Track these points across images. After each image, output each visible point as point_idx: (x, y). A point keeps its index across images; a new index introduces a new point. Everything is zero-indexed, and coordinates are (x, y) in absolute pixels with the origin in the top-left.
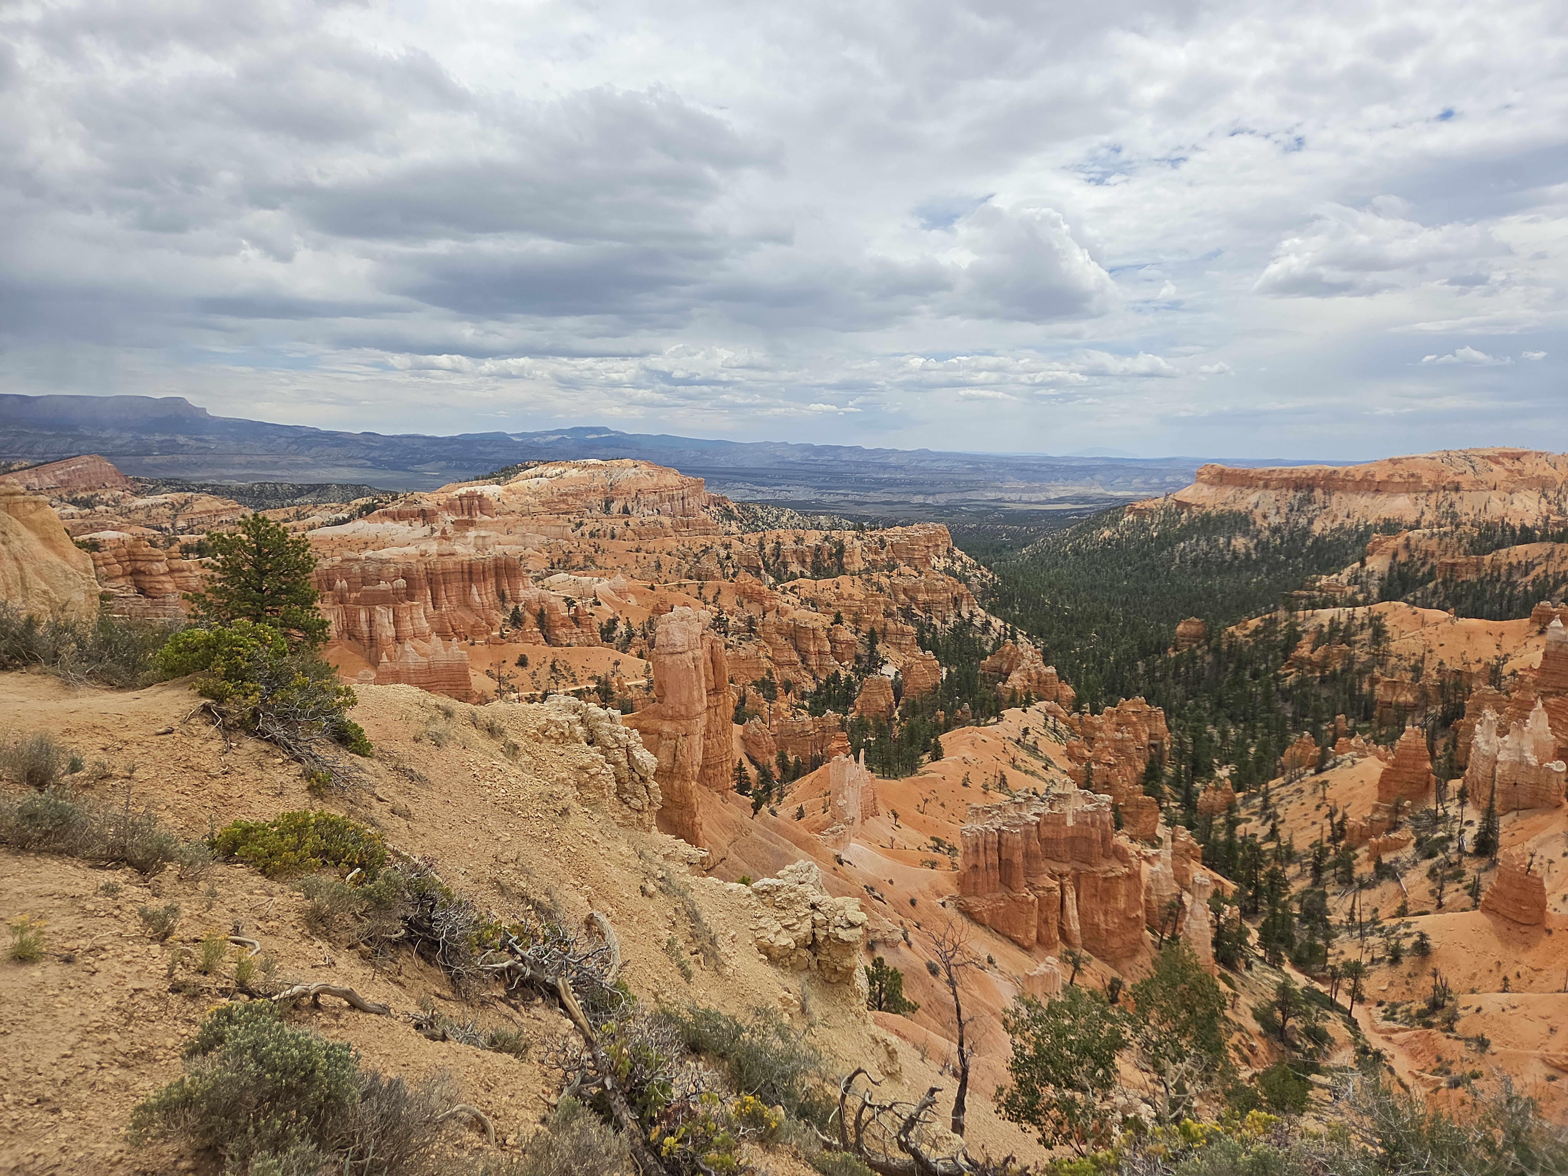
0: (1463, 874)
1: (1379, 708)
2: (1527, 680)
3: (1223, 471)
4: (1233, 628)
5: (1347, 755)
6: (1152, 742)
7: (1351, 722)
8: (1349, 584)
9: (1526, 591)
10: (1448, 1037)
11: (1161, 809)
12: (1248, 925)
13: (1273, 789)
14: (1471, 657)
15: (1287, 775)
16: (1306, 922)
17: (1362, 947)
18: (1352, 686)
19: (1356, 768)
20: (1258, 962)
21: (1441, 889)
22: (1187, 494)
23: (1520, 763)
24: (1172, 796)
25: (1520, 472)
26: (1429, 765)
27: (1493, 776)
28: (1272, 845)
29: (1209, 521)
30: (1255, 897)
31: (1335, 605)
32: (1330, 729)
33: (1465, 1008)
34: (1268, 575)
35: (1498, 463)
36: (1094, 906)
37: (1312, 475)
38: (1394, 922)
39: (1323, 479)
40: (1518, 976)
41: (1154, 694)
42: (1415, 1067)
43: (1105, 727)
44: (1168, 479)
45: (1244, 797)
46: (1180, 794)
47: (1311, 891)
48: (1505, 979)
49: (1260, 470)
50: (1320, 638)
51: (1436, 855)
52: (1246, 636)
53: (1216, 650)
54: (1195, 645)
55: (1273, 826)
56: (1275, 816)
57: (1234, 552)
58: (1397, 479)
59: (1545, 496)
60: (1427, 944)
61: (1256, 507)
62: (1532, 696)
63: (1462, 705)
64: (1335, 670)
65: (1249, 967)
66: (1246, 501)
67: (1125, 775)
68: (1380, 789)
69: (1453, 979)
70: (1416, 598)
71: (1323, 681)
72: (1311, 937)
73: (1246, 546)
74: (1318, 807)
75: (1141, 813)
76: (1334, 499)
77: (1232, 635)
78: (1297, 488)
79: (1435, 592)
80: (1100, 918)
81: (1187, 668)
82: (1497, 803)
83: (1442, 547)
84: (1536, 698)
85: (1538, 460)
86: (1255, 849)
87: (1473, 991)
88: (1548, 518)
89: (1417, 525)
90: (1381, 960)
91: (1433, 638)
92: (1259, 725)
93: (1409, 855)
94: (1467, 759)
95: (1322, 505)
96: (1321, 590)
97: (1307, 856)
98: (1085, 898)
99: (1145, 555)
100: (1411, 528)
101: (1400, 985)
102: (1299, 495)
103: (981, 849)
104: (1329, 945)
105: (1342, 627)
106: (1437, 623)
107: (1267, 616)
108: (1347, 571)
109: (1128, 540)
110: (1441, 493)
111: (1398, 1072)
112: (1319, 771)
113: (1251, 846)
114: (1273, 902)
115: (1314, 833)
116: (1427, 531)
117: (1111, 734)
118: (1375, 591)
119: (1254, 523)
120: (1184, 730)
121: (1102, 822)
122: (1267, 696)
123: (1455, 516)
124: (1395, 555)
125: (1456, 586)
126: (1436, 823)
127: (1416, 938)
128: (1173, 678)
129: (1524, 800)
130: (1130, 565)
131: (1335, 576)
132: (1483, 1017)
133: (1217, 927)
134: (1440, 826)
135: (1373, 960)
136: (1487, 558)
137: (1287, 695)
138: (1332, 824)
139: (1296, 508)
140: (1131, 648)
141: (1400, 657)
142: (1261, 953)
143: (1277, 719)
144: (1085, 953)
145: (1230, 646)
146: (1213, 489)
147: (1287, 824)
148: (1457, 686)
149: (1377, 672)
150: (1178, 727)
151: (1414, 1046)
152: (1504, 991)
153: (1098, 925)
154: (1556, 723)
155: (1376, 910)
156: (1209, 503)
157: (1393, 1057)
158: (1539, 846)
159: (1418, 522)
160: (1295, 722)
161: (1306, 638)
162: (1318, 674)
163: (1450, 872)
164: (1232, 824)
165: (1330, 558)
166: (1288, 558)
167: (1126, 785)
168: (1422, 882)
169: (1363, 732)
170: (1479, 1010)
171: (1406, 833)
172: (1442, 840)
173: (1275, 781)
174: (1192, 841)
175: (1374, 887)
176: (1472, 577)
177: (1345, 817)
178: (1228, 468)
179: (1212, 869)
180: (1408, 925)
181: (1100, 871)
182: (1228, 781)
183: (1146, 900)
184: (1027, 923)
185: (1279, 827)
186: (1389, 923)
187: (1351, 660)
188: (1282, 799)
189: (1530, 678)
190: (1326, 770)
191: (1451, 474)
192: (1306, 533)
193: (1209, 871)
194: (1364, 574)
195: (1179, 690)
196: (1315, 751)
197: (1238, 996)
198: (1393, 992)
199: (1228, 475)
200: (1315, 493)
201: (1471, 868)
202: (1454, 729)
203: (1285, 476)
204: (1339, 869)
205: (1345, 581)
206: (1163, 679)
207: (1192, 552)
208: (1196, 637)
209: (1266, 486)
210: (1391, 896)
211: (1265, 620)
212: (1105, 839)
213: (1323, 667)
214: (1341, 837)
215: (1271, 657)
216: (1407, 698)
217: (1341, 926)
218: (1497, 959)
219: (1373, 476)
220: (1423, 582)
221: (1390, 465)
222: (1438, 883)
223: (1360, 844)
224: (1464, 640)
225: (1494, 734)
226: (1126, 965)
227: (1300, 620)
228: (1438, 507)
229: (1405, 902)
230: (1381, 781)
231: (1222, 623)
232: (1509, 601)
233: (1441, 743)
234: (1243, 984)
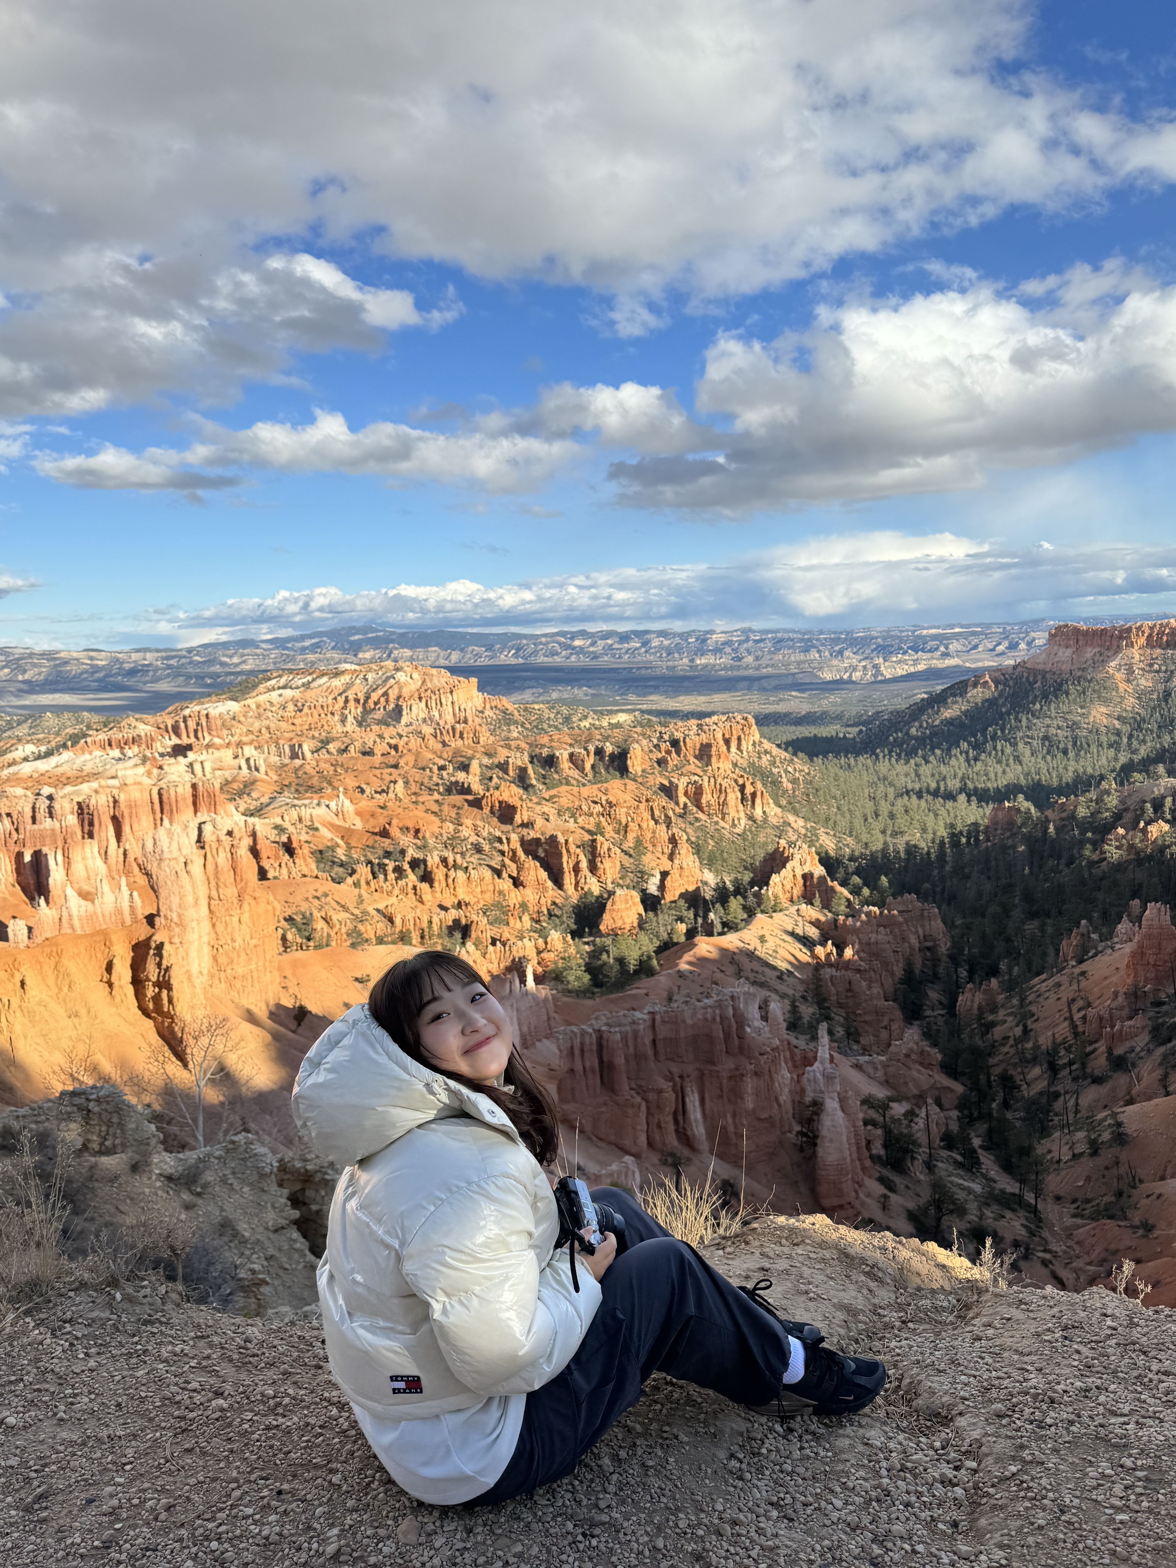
3: (1078, 630)
4: (1050, 810)
5: (1109, 942)
6: (926, 944)
10: (1120, 1226)
13: (1034, 986)
15: (1051, 970)
17: (1068, 1144)
19: (1114, 955)
21: (1167, 1077)
22: (1039, 660)
33: (1148, 1196)
36: (721, 1109)
45: (1007, 998)
47: (1045, 1092)
50: (1142, 816)
51: (1170, 1041)
52: (1063, 819)
53: (1029, 838)
54: (1008, 834)
55: (1026, 1026)
56: (1030, 1014)
57: (1094, 724)
60: (1125, 1134)
64: (1152, 851)
68: (1128, 975)
69: (1145, 1167)
74: (1072, 1001)
77: (1047, 819)
78: (1165, 645)
80: (727, 1121)
87: (1160, 1179)
90: (1081, 1154)
93: (1142, 1044)
98: (711, 1100)
99: (992, 735)
101: (1096, 1179)
102: (1167, 653)
103: (577, 1052)
104: (1041, 1145)
109: (972, 718)
121: (725, 1017)
127: (1114, 1128)
132: (1162, 1203)
135: (1073, 1155)
146: (1069, 653)
147: (1039, 1023)
151: (1090, 1240)
153: (726, 1128)
161: (1126, 817)
162: (1134, 858)
168: (1152, 1070)
170: (1159, 1196)
173: (1038, 978)
175: (1104, 1081)
181: (724, 1070)
184: (634, 1128)
185: (1032, 1026)
186: (1099, 1116)
187: (1170, 838)
188: (1039, 996)
190: (1087, 960)
197: (890, 1197)
198: (1087, 1187)
199: (1084, 635)
204: (1075, 1066)
207: (1045, 728)
209: (1129, 645)
210: (1122, 1089)
212: (729, 1035)
213: (1140, 849)
222: (1166, 1072)
223: (1100, 1037)
229: (1134, 1095)
230: (1127, 966)
234: (907, 1187)
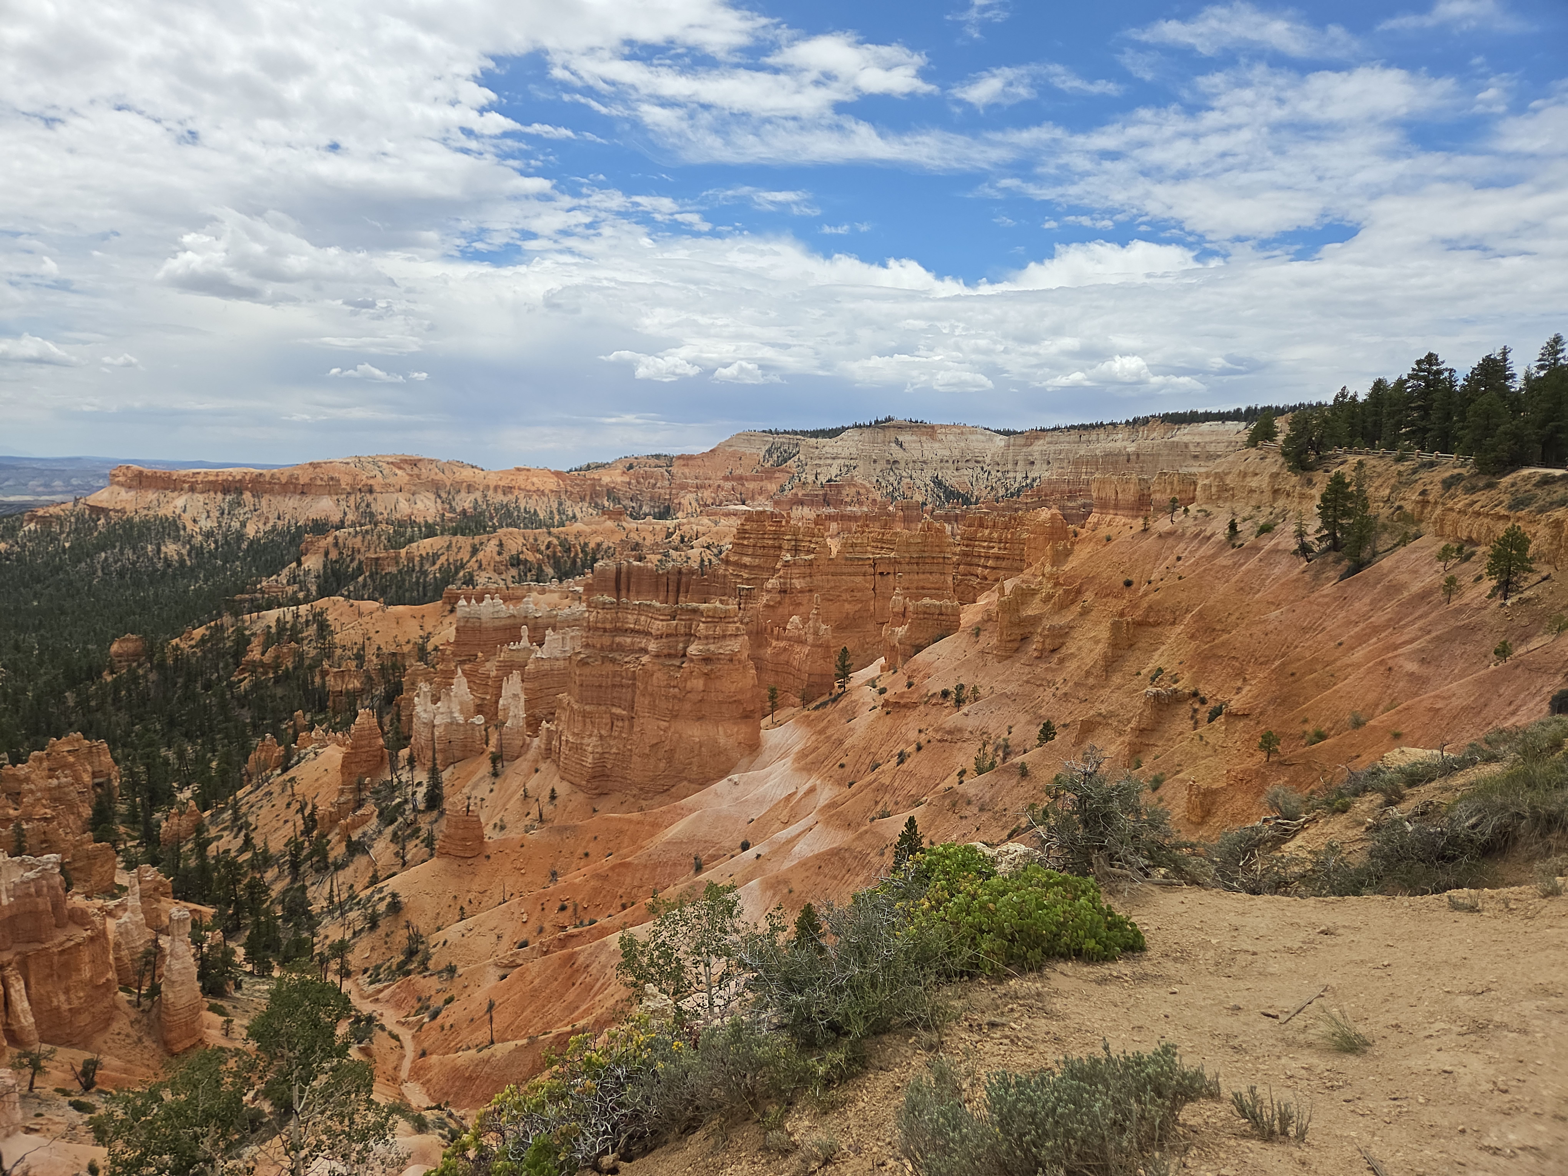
0: (419, 830)
1: (331, 698)
2: (448, 652)
3: (141, 472)
4: (177, 640)
5: (309, 748)
6: (97, 781)
7: (308, 716)
8: (288, 584)
9: (435, 577)
10: (425, 977)
11: (118, 852)
12: (231, 945)
13: (241, 799)
14: (402, 639)
15: (254, 781)
16: (289, 921)
17: (343, 925)
18: (305, 681)
19: (319, 758)
20: (247, 979)
21: (404, 849)
22: (102, 497)
23: (451, 724)
24: (129, 835)
25: (418, 476)
26: (381, 741)
27: (433, 740)
28: (247, 856)
29: (132, 527)
30: (236, 913)
31: (280, 606)
32: (289, 727)
33: (435, 946)
34: (206, 581)
35: (400, 468)
36: (50, 988)
37: (238, 477)
38: (368, 892)
39: (250, 481)
40: (470, 902)
41: (91, 726)
42: (400, 1016)
43: (33, 776)
44: (74, 482)
45: (212, 815)
46: (139, 830)
47: (291, 889)
48: (462, 908)
49: (183, 472)
50: (270, 639)
51: (396, 820)
52: (192, 647)
53: (161, 666)
54: (135, 664)
55: (246, 835)
56: (248, 824)
57: (166, 558)
58: (319, 482)
59: (440, 497)
60: (399, 902)
61: (184, 511)
62: (452, 666)
63: (400, 683)
64: (287, 668)
65: (238, 987)
66: (171, 506)
67: (68, 826)
68: (343, 774)
69: (422, 924)
70: (349, 592)
71: (277, 681)
72: (296, 933)
73: (178, 553)
74: (289, 805)
75: (95, 864)
76: (264, 502)
77: (177, 648)
78: (226, 491)
79: (365, 585)
80: (60, 1000)
81: (129, 691)
82: (438, 762)
83: (366, 543)
84: (456, 667)
85: (430, 466)
86: (232, 865)
87: (439, 929)
88: (443, 515)
89: (341, 525)
90: (362, 930)
91: (369, 626)
92: (218, 736)
93: (373, 827)
94: (410, 729)
95: (252, 508)
96: (262, 591)
97: (283, 856)
98: (38, 983)
99: (58, 569)
100: (338, 528)
101: (380, 947)
102: (228, 498)
104: (314, 935)
105: (288, 626)
106: (371, 613)
107: (213, 624)
108: (285, 572)
109: (32, 553)
110: (359, 496)
111: (389, 1027)
112: (285, 770)
113: (227, 862)
114: (255, 911)
115: (288, 831)
116: (351, 530)
117: (42, 783)
118: (313, 589)
119: (185, 528)
120: (134, 759)
121: (51, 888)
122: (223, 706)
123: (372, 515)
124: (327, 554)
125: (381, 579)
126: (394, 791)
127: (389, 899)
128: (114, 704)
129: (458, 754)
130: (39, 581)
131: (274, 577)
132: (449, 948)
133: (201, 959)
134: (397, 794)
135: (354, 933)
136: (403, 551)
137: (243, 701)
138: (304, 818)
139: (226, 512)
140: (55, 677)
141: (344, 647)
142: (249, 968)
143: (236, 727)
144: (46, 1047)
145: (176, 660)
146: (132, 493)
147: (259, 830)
148: (394, 667)
149: (326, 664)
150: (126, 758)
151: (398, 997)
152: (462, 919)
153: (58, 1008)
154: (472, 685)
155: (351, 886)
156: (130, 508)
157: (381, 1015)
158: (473, 789)
159: (342, 522)
160: (255, 726)
161: (255, 642)
162: (271, 676)
163: (409, 831)
164: (202, 846)
165: (267, 560)
166: (225, 562)
167: (70, 837)
168: (387, 848)
169: (320, 724)
170: (445, 943)
171: (370, 808)
172: (400, 805)
173: (243, 790)
174: (161, 877)
175: (347, 866)
176: (393, 570)
177: (315, 807)
178: (146, 470)
179: (186, 900)
180: (381, 890)
181: (55, 946)
182: (192, 803)
183: (116, 959)
185: (253, 835)
186: (363, 895)
187: (301, 656)
188: (252, 806)
189: (449, 650)
190: (292, 767)
191: (364, 477)
192: (240, 536)
193: (183, 903)
194: (302, 573)
195: (123, 717)
196: (280, 751)
197: (232, 1021)
198: (375, 955)
199: (147, 477)
200: (244, 496)
201: (424, 823)
202: (397, 705)
203: (211, 478)
204: (315, 859)
205: (285, 582)
206: (100, 708)
207: (116, 563)
208: (135, 656)
209: (192, 489)
210: (363, 868)
211: (211, 627)
212: (57, 906)
213: (276, 666)
214: (314, 828)
215: (221, 665)
216: (355, 684)
217: (322, 913)
218: (454, 894)
219: (297, 479)
220: (354, 577)
221: (311, 469)
222: (400, 845)
223: (331, 829)
224: (394, 625)
225: (429, 703)
226: (99, 1041)
227: (247, 624)
228: (357, 508)
229: (376, 871)
230: (342, 766)
231: (162, 636)
232: (424, 587)
233: (387, 719)
234: (235, 1007)
